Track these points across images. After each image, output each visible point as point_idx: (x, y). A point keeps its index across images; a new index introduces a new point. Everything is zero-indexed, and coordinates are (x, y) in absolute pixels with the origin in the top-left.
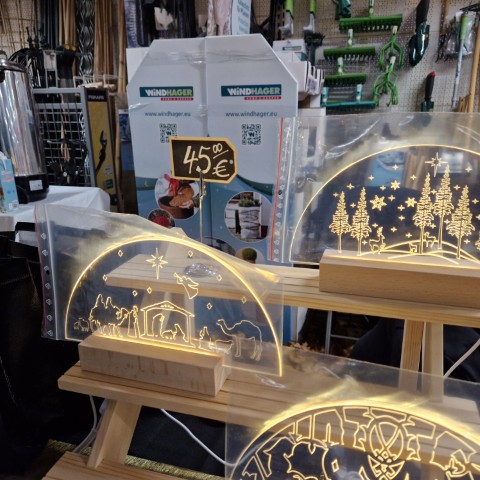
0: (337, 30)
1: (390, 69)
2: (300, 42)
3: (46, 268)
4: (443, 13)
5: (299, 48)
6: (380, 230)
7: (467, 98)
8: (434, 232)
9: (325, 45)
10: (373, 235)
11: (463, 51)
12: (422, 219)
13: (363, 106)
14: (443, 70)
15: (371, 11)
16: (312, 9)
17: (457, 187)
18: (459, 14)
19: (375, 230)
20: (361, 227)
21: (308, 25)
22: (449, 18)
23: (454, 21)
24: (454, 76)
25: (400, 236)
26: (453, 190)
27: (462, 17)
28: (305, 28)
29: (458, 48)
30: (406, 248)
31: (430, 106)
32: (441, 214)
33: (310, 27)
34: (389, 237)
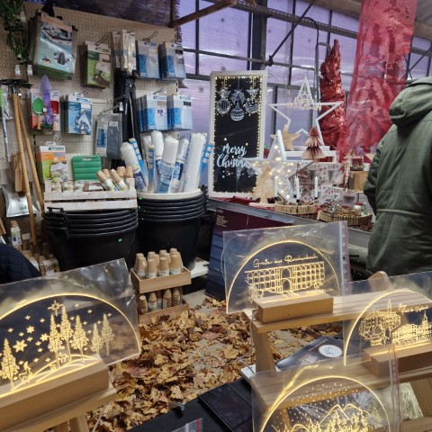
6: (26, 365)
7: (19, 154)
8: (65, 351)
11: (5, 117)
12: (54, 346)
17: (72, 318)
19: (22, 367)
20: (9, 368)
24: (3, 137)
26: (70, 321)
32: (66, 338)
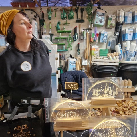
0: (57, 32)
1: (70, 43)
2: (49, 36)
3: (46, 109)
4: (80, 30)
5: (49, 37)
6: (100, 94)
7: (87, 48)
8: (107, 94)
9: (54, 36)
10: (99, 95)
11: (85, 39)
12: (105, 92)
13: (65, 51)
14: (81, 42)
15: (65, 29)
16: (51, 28)
18: (83, 31)
19: (99, 94)
20: (97, 94)
21: (50, 31)
22: (81, 31)
23: (82, 32)
24: (83, 44)
25: (103, 95)
26: (109, 88)
27: (84, 31)
28: (49, 32)
29: (84, 38)
30: (104, 96)
31: (79, 50)
32: (108, 91)
33: (50, 32)
34: (101, 95)
